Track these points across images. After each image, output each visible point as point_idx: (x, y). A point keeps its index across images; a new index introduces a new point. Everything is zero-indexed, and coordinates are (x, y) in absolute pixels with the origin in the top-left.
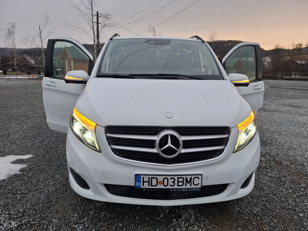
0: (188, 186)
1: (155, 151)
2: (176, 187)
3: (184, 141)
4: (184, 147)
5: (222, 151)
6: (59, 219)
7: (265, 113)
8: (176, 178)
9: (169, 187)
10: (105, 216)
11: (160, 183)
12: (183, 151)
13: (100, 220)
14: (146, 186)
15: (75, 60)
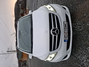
0: (67, 26)
1: (57, 36)
2: (67, 29)
3: (54, 27)
4: (56, 27)
5: (56, 15)
6: (75, 63)
7: (38, 1)
8: (65, 29)
9: (67, 32)
10: (74, 49)
11: (66, 34)
12: (57, 27)
13: (76, 51)
14: (67, 38)
15: (22, 58)
